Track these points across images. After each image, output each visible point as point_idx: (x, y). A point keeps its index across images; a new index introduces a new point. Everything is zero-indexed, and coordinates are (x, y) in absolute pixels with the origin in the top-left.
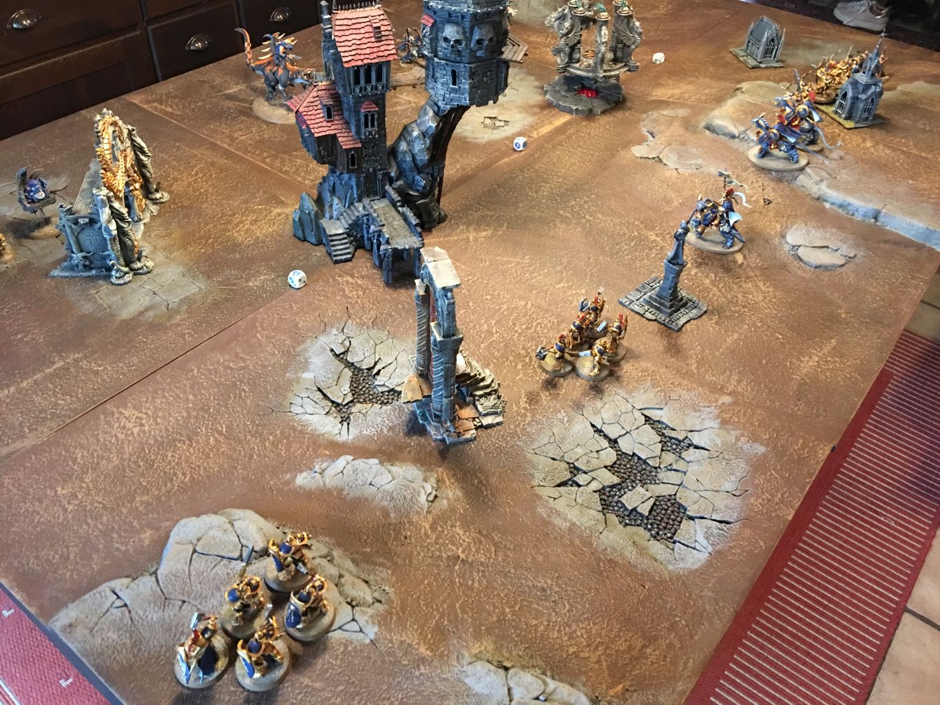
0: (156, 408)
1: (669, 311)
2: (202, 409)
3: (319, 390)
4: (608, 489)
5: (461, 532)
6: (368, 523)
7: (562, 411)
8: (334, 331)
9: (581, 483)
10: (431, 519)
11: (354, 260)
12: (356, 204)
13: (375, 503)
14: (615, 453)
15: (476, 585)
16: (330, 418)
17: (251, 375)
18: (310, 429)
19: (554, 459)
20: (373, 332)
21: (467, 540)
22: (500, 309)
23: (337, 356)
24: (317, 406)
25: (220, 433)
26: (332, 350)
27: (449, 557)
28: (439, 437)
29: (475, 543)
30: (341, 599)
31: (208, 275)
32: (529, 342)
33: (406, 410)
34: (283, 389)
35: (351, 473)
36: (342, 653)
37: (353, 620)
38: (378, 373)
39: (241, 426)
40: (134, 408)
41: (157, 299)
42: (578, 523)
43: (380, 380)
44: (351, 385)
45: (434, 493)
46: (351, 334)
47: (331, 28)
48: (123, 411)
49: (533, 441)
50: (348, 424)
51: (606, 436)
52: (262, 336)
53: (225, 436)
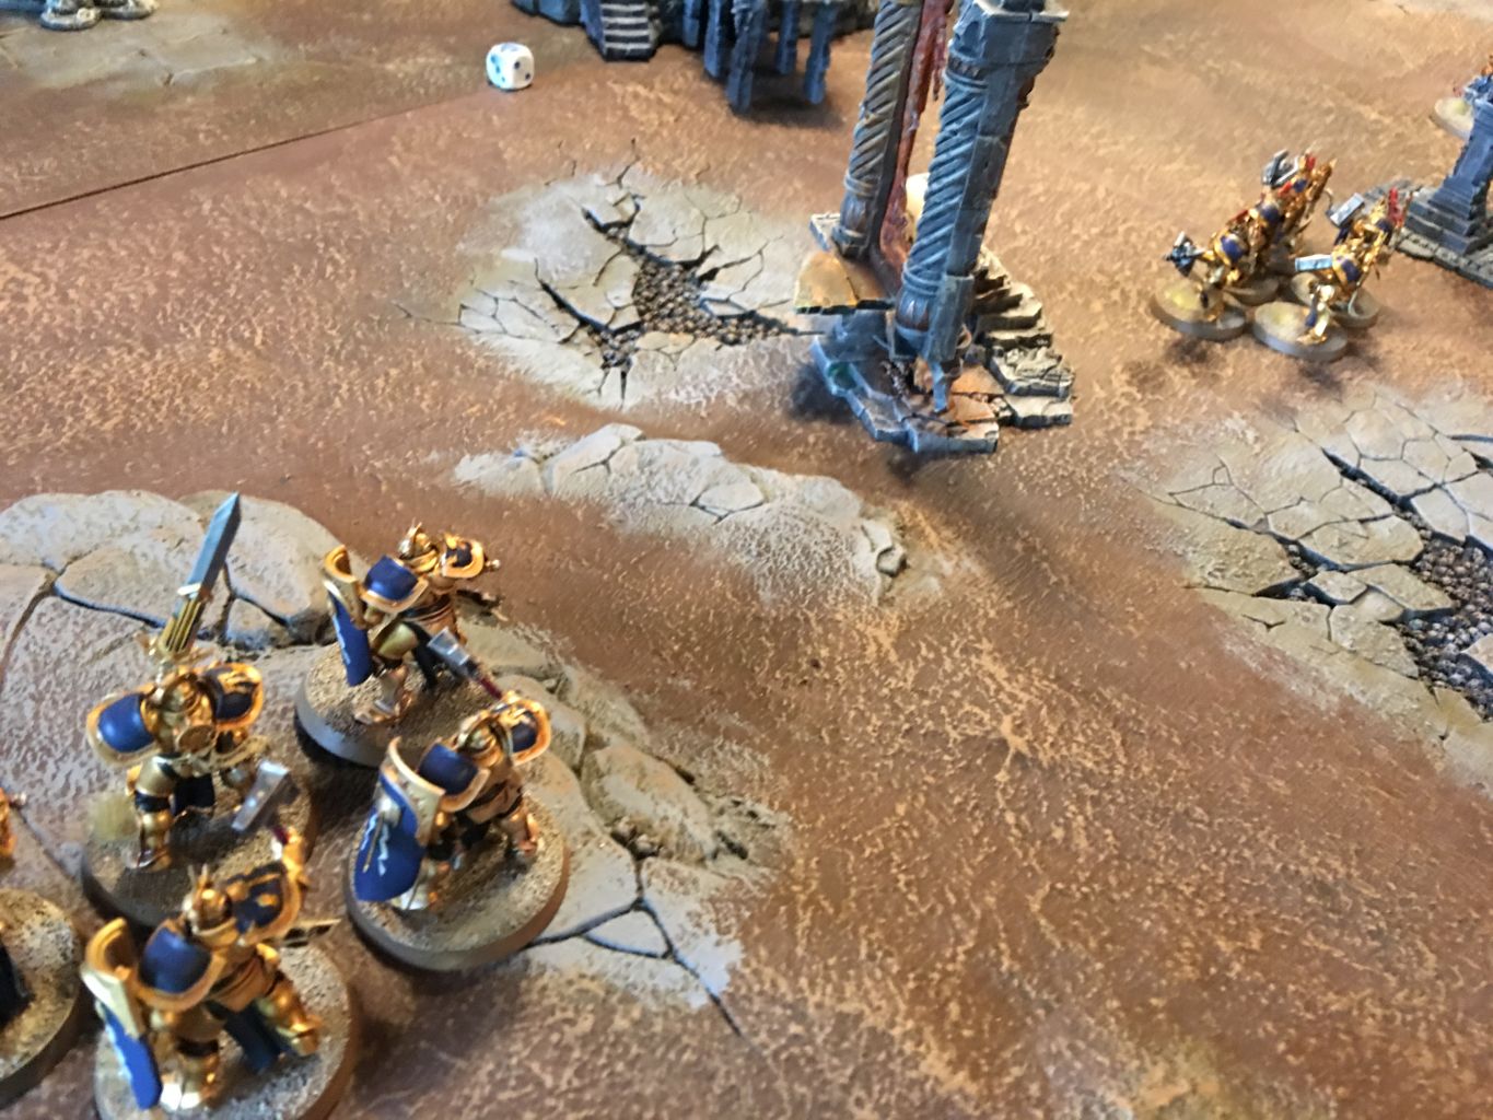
0: (73, 268)
1: (1468, 241)
2: (206, 286)
3: (546, 288)
4: (1418, 622)
5: (1001, 673)
6: (687, 607)
7: (1236, 414)
8: (597, 179)
9: (1334, 595)
10: (895, 622)
11: (654, 61)
13: (709, 556)
14: (1415, 534)
15: (1082, 842)
16: (570, 352)
17: (359, 233)
18: (511, 368)
19: (1238, 526)
20: (701, 194)
21: (1024, 696)
22: (1027, 190)
23: (601, 229)
24: (536, 321)
25: (247, 344)
26: (588, 216)
27: (968, 740)
28: (892, 430)
29: (1052, 709)
30: (592, 822)
31: (287, 39)
32: (1113, 262)
33: (790, 361)
34: (448, 275)
35: (634, 468)
36: (584, 1040)
37: (639, 905)
38: (711, 275)
39: (311, 337)
41: (147, 64)
42: (1358, 697)
43: (718, 291)
44: (636, 292)
45: (899, 551)
46: (640, 191)
49: (1165, 474)
50: (624, 375)
51: (1376, 488)
52: (404, 163)
53: (258, 353)
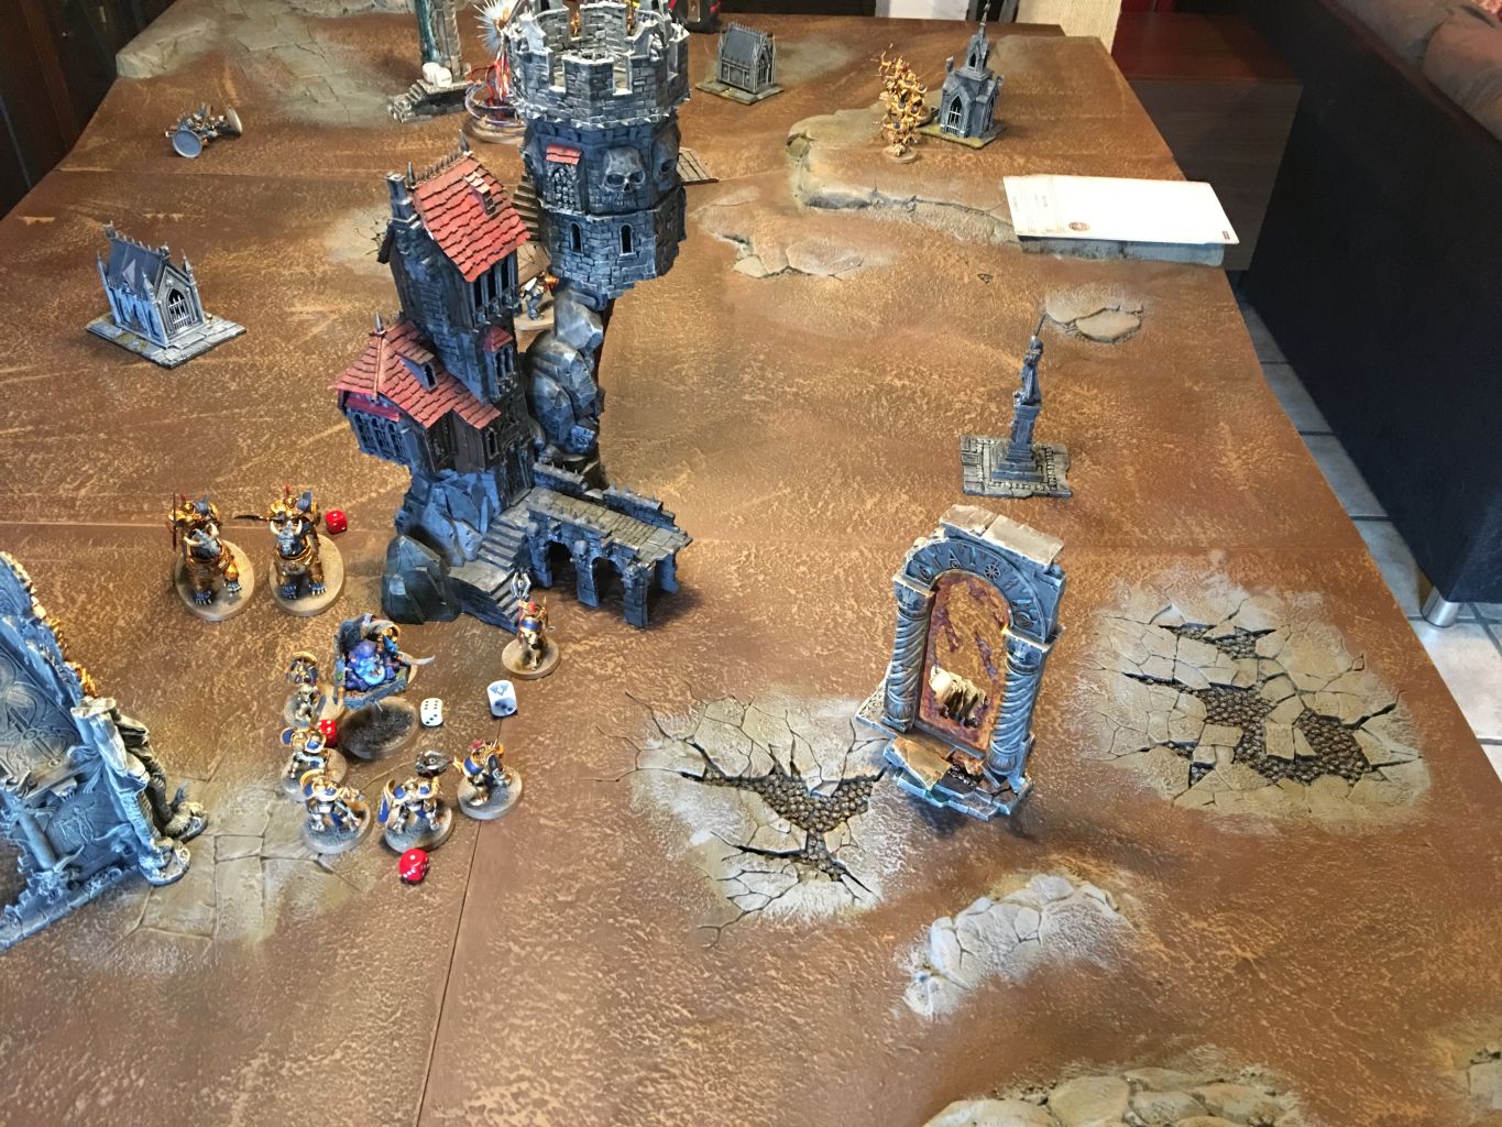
0: (527, 1057)
2: (606, 1004)
3: (745, 850)
4: (1241, 750)
5: (1204, 925)
6: (1092, 999)
7: (1078, 678)
8: (654, 743)
9: (1208, 762)
10: (1152, 934)
12: (503, 518)
13: (1061, 963)
14: (1193, 697)
15: (1310, 980)
16: (813, 883)
17: (613, 895)
18: (807, 919)
19: (1146, 750)
20: (712, 710)
21: (1223, 929)
22: (837, 577)
23: (697, 779)
24: (773, 877)
26: (685, 775)
27: (1235, 968)
29: (1236, 927)
33: (899, 801)
34: (691, 884)
35: (976, 942)
38: (794, 769)
39: (703, 987)
40: (488, 1086)
41: (286, 867)
42: (1274, 816)
43: (811, 779)
44: (779, 812)
46: (684, 733)
47: (418, 218)
48: (476, 1104)
49: (1095, 741)
50: (848, 874)
51: (1159, 682)
52: (552, 819)
53: (702, 1021)
